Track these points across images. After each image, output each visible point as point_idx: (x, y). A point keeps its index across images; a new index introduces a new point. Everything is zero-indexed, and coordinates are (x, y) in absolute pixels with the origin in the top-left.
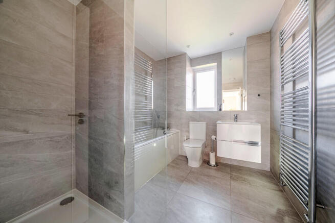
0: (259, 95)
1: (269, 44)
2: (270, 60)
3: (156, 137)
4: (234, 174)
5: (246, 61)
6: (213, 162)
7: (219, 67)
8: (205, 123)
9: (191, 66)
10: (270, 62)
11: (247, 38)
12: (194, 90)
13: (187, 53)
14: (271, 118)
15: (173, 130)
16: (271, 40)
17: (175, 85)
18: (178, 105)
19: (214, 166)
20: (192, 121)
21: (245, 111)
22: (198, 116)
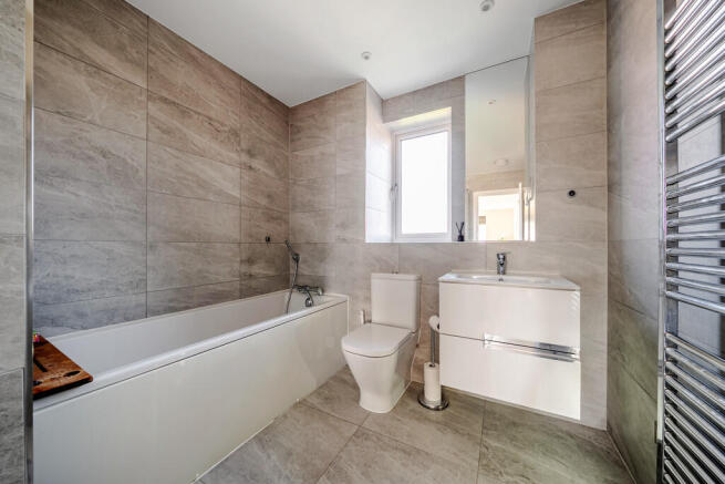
0: (572, 193)
1: (605, 32)
2: (608, 83)
3: (287, 312)
4: (494, 443)
5: (533, 92)
6: (433, 397)
7: (458, 121)
8: (413, 277)
9: (384, 121)
10: (608, 88)
11: (536, 20)
12: (395, 187)
13: (369, 80)
14: (610, 264)
15: (332, 296)
16: (609, 19)
17: (339, 171)
18: (343, 226)
19: (437, 409)
20: (382, 271)
21: (528, 242)
22: (397, 258)
